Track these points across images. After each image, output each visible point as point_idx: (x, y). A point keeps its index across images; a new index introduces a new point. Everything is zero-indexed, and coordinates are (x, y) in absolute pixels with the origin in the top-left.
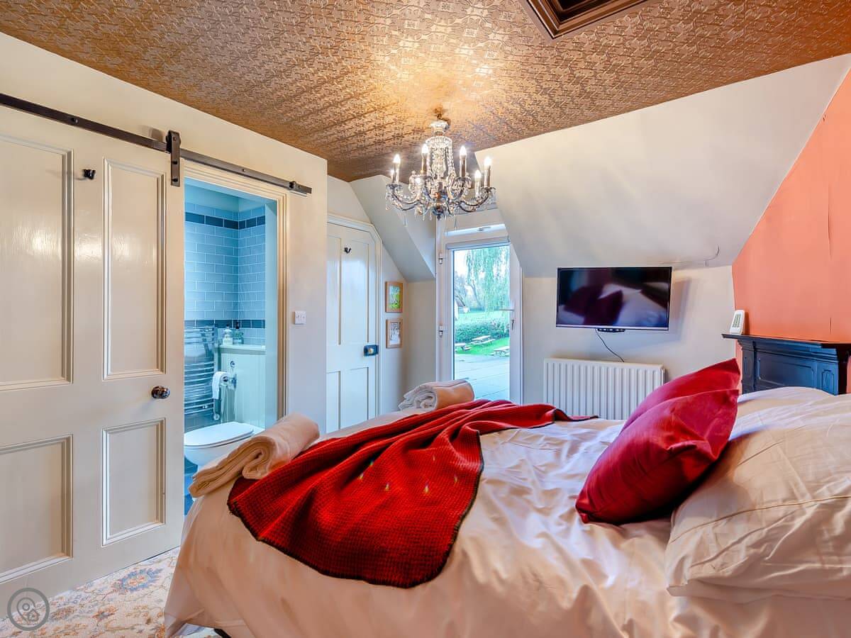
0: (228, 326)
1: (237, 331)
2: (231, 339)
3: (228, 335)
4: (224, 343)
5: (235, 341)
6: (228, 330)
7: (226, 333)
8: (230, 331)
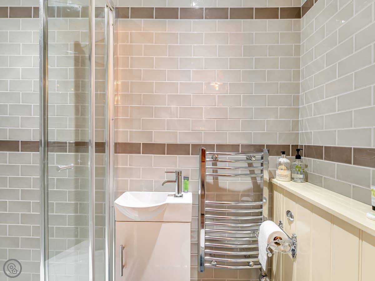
0: (284, 153)
1: (298, 162)
2: (288, 173)
3: (283, 167)
4: (277, 177)
5: (295, 176)
6: (283, 160)
7: (280, 164)
8: (288, 161)
